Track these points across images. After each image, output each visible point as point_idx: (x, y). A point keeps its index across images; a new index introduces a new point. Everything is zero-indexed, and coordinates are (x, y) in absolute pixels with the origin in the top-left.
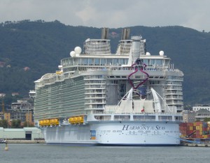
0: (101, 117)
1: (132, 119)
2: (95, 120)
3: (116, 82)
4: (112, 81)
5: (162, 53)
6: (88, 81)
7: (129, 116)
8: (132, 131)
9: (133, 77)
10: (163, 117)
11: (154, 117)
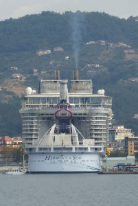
4: (44, 118)
7: (50, 148)
9: (59, 115)
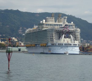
0: (53, 44)
1: (64, 45)
2: (51, 45)
3: (58, 32)
5: (72, 23)
6: (48, 32)
8: (64, 49)
9: (64, 31)
10: (74, 45)
11: (71, 44)
